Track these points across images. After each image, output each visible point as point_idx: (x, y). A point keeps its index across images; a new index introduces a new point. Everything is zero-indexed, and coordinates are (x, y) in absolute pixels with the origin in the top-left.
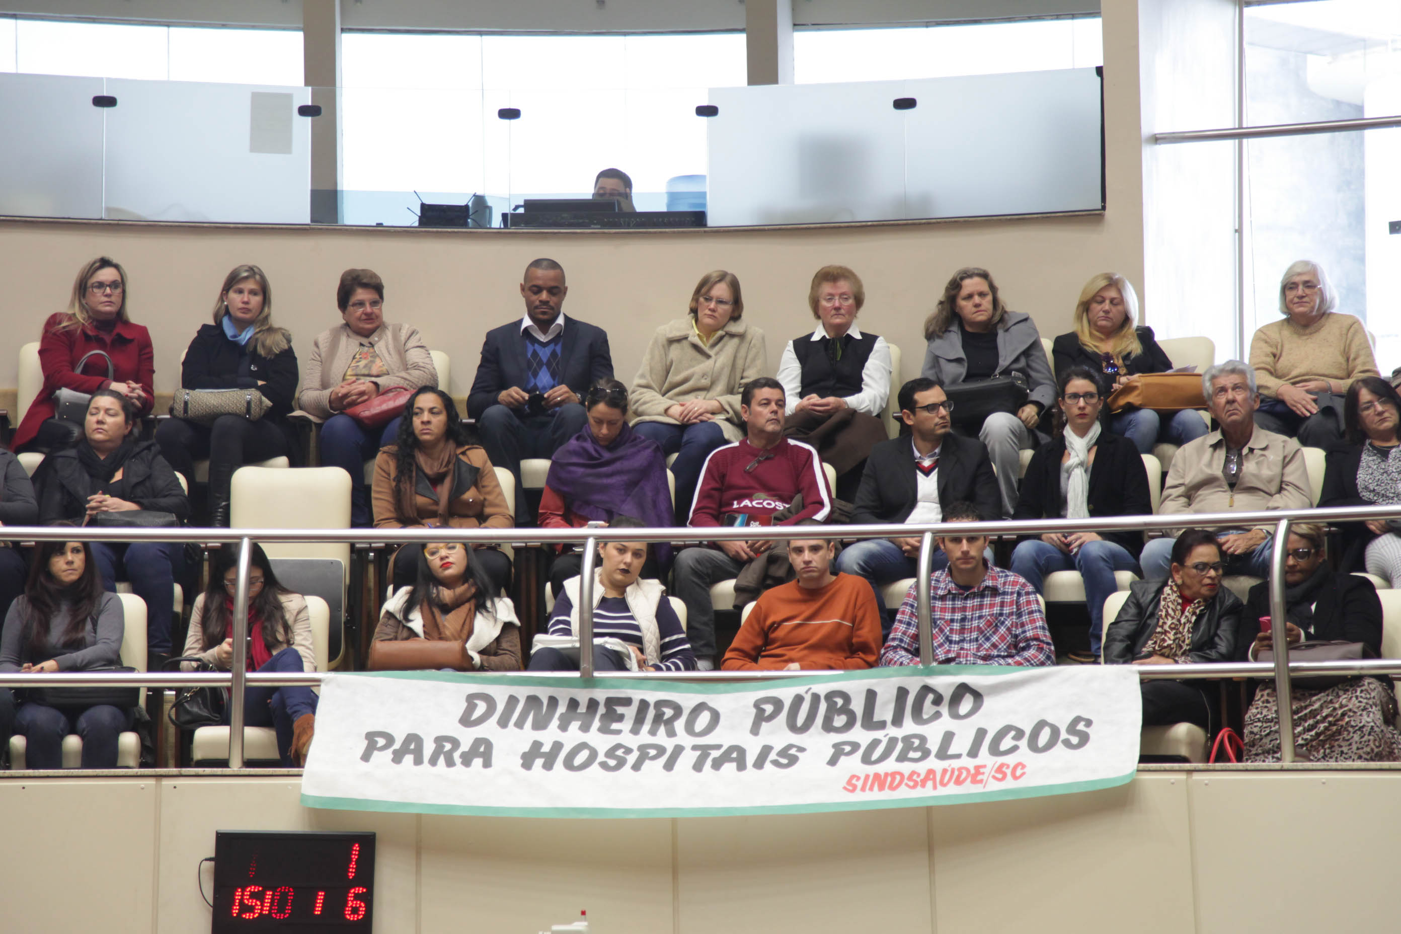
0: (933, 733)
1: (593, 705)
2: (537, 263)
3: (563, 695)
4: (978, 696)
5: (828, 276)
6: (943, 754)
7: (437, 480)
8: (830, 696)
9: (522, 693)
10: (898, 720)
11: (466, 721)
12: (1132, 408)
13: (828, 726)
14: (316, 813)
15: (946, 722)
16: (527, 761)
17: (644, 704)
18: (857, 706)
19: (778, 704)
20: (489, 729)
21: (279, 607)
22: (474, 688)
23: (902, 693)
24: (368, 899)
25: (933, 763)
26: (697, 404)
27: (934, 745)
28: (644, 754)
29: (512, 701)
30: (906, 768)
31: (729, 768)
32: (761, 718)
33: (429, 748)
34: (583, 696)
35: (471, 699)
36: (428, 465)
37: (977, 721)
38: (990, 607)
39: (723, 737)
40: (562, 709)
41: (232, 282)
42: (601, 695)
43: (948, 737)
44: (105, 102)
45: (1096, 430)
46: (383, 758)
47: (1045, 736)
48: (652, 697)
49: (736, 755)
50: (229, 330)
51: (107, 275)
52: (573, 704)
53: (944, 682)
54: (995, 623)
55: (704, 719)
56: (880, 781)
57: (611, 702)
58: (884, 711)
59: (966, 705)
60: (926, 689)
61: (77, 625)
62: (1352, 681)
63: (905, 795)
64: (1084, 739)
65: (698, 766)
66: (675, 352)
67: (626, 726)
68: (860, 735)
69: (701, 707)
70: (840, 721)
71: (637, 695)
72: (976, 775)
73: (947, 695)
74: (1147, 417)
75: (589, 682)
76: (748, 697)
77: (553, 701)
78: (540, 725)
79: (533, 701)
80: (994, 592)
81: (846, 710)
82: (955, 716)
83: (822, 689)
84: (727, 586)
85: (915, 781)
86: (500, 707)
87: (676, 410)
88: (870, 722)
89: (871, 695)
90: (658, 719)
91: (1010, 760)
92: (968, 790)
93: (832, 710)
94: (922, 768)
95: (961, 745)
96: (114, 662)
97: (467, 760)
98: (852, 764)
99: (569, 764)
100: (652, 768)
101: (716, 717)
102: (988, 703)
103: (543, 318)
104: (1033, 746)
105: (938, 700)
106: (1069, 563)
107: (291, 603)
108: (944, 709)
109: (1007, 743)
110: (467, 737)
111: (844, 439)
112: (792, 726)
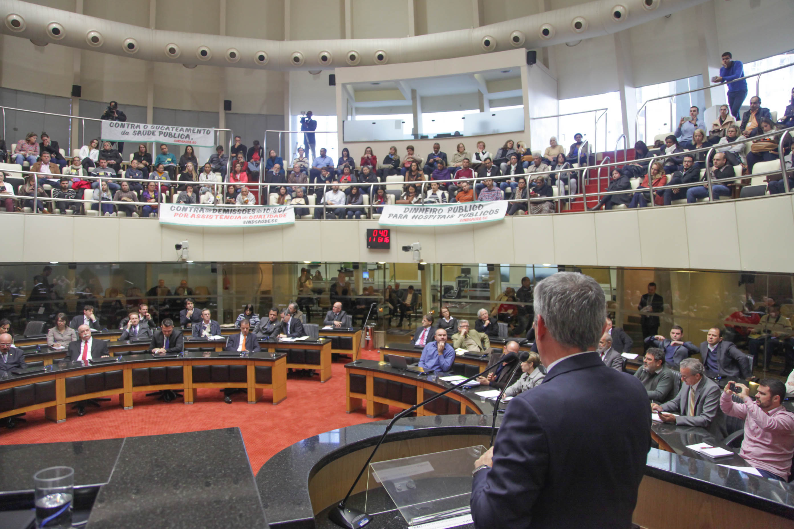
0: (475, 212)
1: (424, 209)
2: (435, 144)
3: (420, 208)
4: (483, 206)
5: (479, 143)
6: (476, 215)
7: (414, 176)
8: (460, 207)
9: (413, 207)
10: (470, 210)
11: (405, 212)
12: (524, 161)
13: (459, 212)
14: (382, 226)
15: (477, 210)
16: (413, 218)
17: (431, 209)
18: (464, 208)
19: (452, 208)
20: (408, 213)
21: (386, 196)
22: (406, 207)
23: (471, 206)
24: (389, 239)
25: (474, 217)
26: (459, 164)
27: (474, 214)
28: (430, 216)
29: (412, 209)
30: (469, 218)
31: (443, 218)
32: (449, 210)
33: (398, 216)
34: (422, 208)
35: (406, 209)
36: (413, 174)
37: (482, 210)
38: (493, 193)
39: (443, 214)
40: (419, 210)
41: (391, 149)
42: (425, 207)
43: (477, 213)
44: (374, 123)
45: (516, 164)
46: (391, 217)
47: (492, 212)
48: (433, 208)
49: (444, 217)
50: (390, 156)
51: (369, 149)
52: (421, 209)
53: (477, 204)
54: (494, 196)
55: (441, 211)
56: (465, 220)
57: (427, 209)
58: (468, 209)
59: (481, 207)
60: (475, 205)
61: (356, 199)
62: (544, 202)
63: (469, 222)
64: (497, 212)
65: (438, 218)
66: (456, 156)
67: (428, 212)
68: (464, 213)
69: (441, 209)
70: (461, 211)
71: (431, 207)
72: (480, 219)
73: (478, 206)
74: (526, 163)
75: (423, 205)
76: (448, 207)
77: (418, 209)
78: (416, 212)
79: (415, 209)
80: (494, 190)
81: (462, 209)
82: (479, 209)
83: (459, 206)
84: (456, 192)
85: (471, 220)
86: (410, 210)
87: (455, 165)
88: (466, 211)
89: (466, 207)
90: (434, 211)
91: (485, 216)
92: (479, 221)
93: (460, 209)
94: (472, 218)
95: (478, 214)
96: (362, 204)
97: (404, 218)
98: (462, 217)
99: (419, 218)
100: (431, 219)
101: (442, 210)
102: (484, 207)
103: (436, 152)
104: (490, 214)
105: (476, 207)
106: (509, 186)
107: (388, 195)
108: (477, 208)
109: (486, 213)
110: (404, 214)
111: (480, 168)
112: (454, 212)
